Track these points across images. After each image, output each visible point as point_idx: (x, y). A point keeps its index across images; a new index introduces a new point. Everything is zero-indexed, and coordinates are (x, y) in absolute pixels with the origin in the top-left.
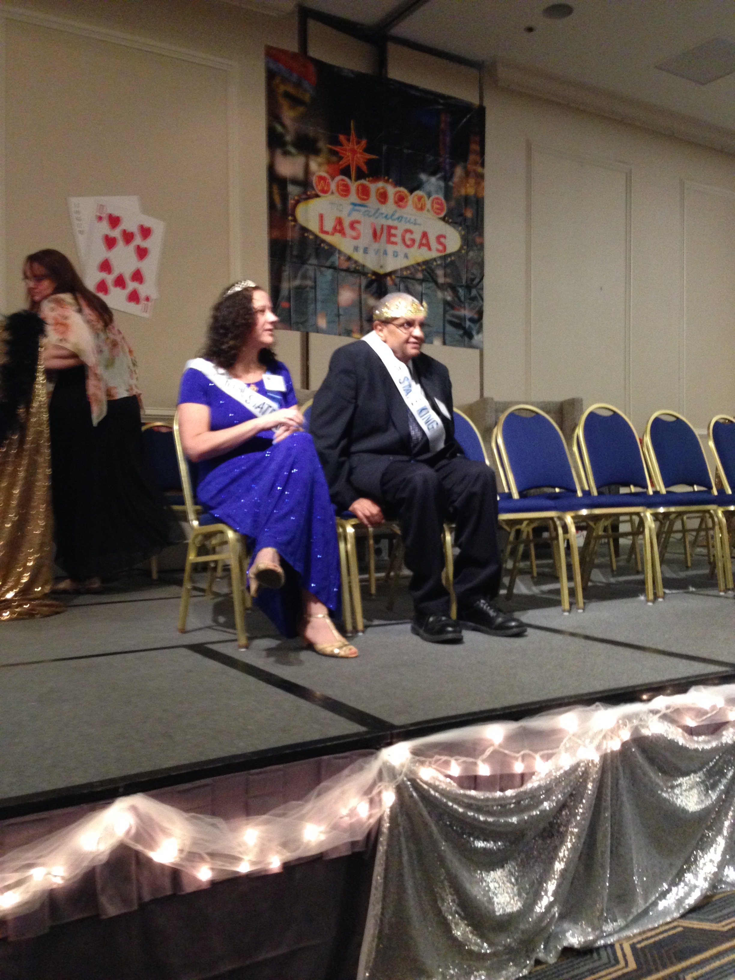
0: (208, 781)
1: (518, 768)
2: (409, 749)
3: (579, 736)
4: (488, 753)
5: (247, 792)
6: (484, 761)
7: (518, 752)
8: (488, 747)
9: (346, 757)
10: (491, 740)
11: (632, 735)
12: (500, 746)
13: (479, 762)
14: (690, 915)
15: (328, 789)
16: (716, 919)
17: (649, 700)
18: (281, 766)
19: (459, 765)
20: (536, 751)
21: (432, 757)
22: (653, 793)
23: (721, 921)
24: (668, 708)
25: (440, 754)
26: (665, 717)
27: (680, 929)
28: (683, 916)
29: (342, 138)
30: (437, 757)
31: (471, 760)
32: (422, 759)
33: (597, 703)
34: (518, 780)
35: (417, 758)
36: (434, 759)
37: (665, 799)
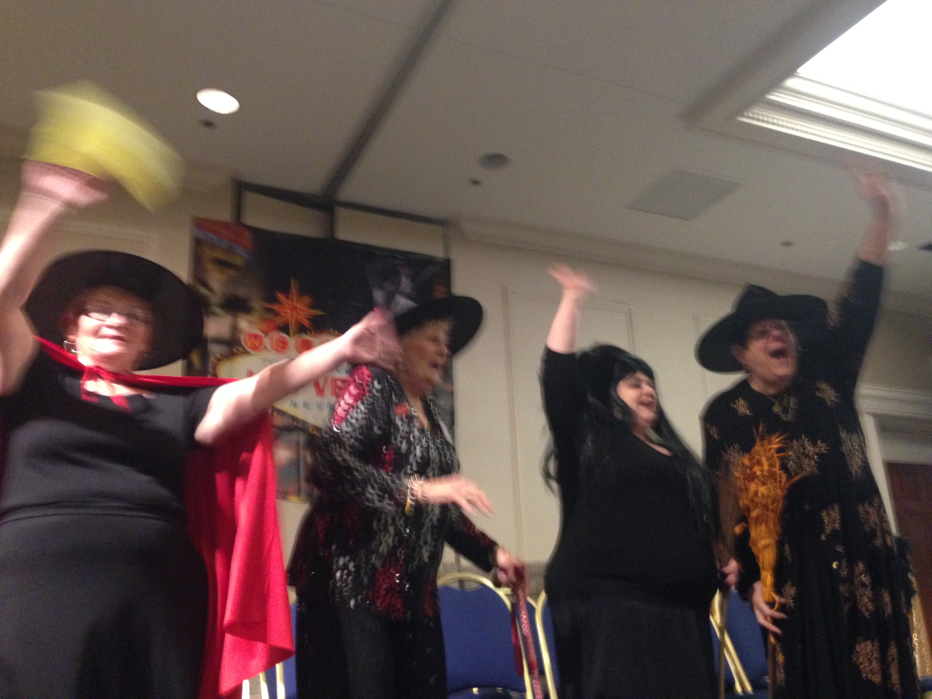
29: (281, 297)
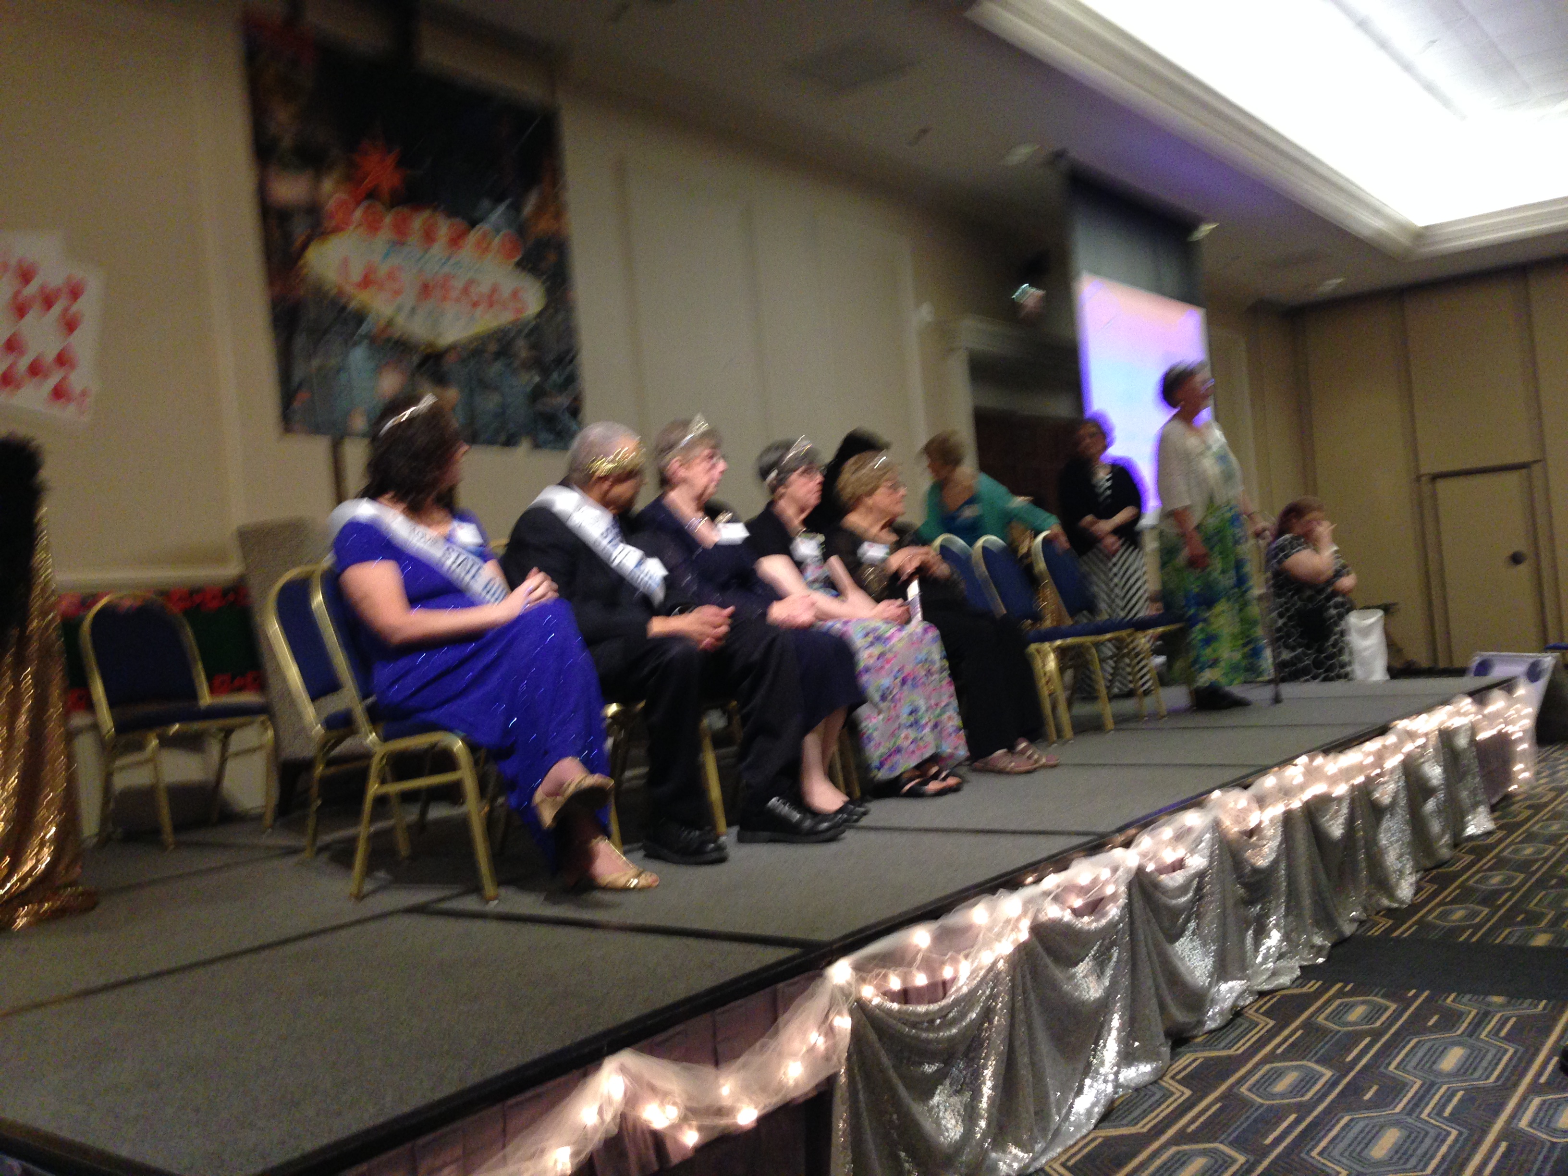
0: (679, 1028)
1: (947, 973)
2: (850, 965)
3: (990, 929)
4: (918, 961)
5: (714, 1035)
6: (918, 968)
7: (945, 955)
8: (917, 954)
9: (795, 983)
10: (916, 946)
11: (1031, 924)
12: (930, 950)
13: (915, 971)
14: (1100, 1125)
15: (787, 1023)
16: (1130, 1122)
17: (1037, 881)
18: (739, 1002)
19: (898, 975)
20: (958, 952)
21: (870, 972)
22: (1055, 986)
23: (1137, 1123)
24: (1058, 887)
25: (877, 966)
26: (1057, 899)
27: (1099, 1140)
28: (1096, 1127)
30: (876, 971)
31: (906, 969)
32: (864, 975)
33: (1001, 890)
34: (940, 989)
35: (861, 974)
36: (874, 973)
37: (1067, 993)
